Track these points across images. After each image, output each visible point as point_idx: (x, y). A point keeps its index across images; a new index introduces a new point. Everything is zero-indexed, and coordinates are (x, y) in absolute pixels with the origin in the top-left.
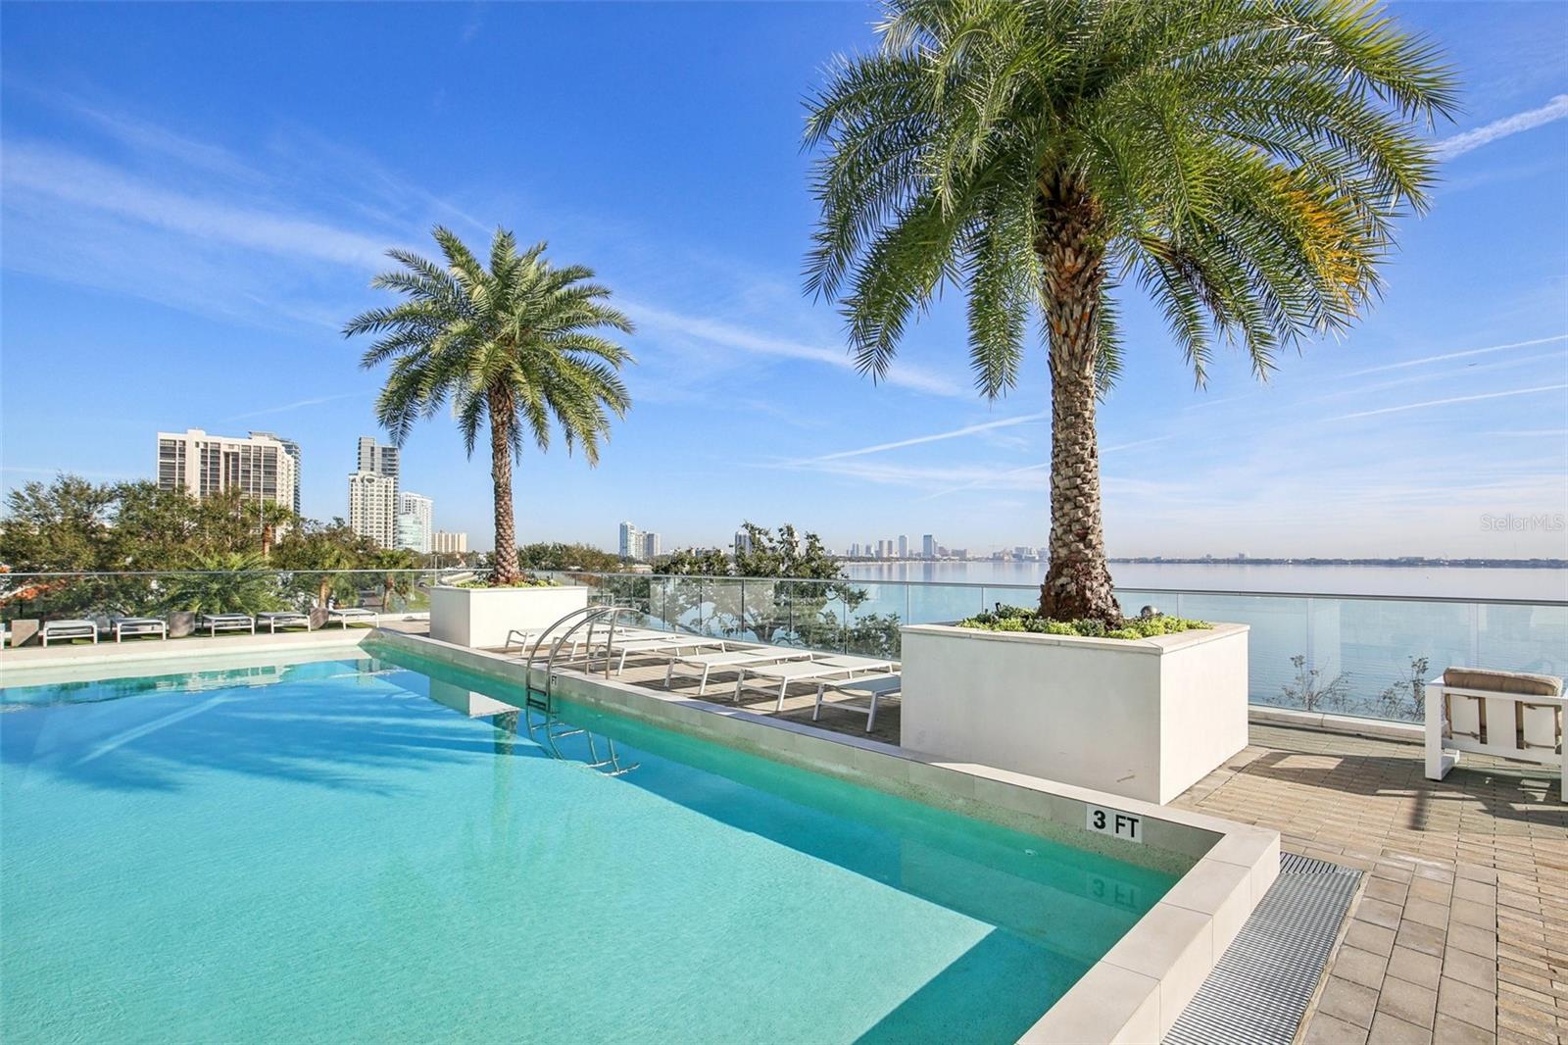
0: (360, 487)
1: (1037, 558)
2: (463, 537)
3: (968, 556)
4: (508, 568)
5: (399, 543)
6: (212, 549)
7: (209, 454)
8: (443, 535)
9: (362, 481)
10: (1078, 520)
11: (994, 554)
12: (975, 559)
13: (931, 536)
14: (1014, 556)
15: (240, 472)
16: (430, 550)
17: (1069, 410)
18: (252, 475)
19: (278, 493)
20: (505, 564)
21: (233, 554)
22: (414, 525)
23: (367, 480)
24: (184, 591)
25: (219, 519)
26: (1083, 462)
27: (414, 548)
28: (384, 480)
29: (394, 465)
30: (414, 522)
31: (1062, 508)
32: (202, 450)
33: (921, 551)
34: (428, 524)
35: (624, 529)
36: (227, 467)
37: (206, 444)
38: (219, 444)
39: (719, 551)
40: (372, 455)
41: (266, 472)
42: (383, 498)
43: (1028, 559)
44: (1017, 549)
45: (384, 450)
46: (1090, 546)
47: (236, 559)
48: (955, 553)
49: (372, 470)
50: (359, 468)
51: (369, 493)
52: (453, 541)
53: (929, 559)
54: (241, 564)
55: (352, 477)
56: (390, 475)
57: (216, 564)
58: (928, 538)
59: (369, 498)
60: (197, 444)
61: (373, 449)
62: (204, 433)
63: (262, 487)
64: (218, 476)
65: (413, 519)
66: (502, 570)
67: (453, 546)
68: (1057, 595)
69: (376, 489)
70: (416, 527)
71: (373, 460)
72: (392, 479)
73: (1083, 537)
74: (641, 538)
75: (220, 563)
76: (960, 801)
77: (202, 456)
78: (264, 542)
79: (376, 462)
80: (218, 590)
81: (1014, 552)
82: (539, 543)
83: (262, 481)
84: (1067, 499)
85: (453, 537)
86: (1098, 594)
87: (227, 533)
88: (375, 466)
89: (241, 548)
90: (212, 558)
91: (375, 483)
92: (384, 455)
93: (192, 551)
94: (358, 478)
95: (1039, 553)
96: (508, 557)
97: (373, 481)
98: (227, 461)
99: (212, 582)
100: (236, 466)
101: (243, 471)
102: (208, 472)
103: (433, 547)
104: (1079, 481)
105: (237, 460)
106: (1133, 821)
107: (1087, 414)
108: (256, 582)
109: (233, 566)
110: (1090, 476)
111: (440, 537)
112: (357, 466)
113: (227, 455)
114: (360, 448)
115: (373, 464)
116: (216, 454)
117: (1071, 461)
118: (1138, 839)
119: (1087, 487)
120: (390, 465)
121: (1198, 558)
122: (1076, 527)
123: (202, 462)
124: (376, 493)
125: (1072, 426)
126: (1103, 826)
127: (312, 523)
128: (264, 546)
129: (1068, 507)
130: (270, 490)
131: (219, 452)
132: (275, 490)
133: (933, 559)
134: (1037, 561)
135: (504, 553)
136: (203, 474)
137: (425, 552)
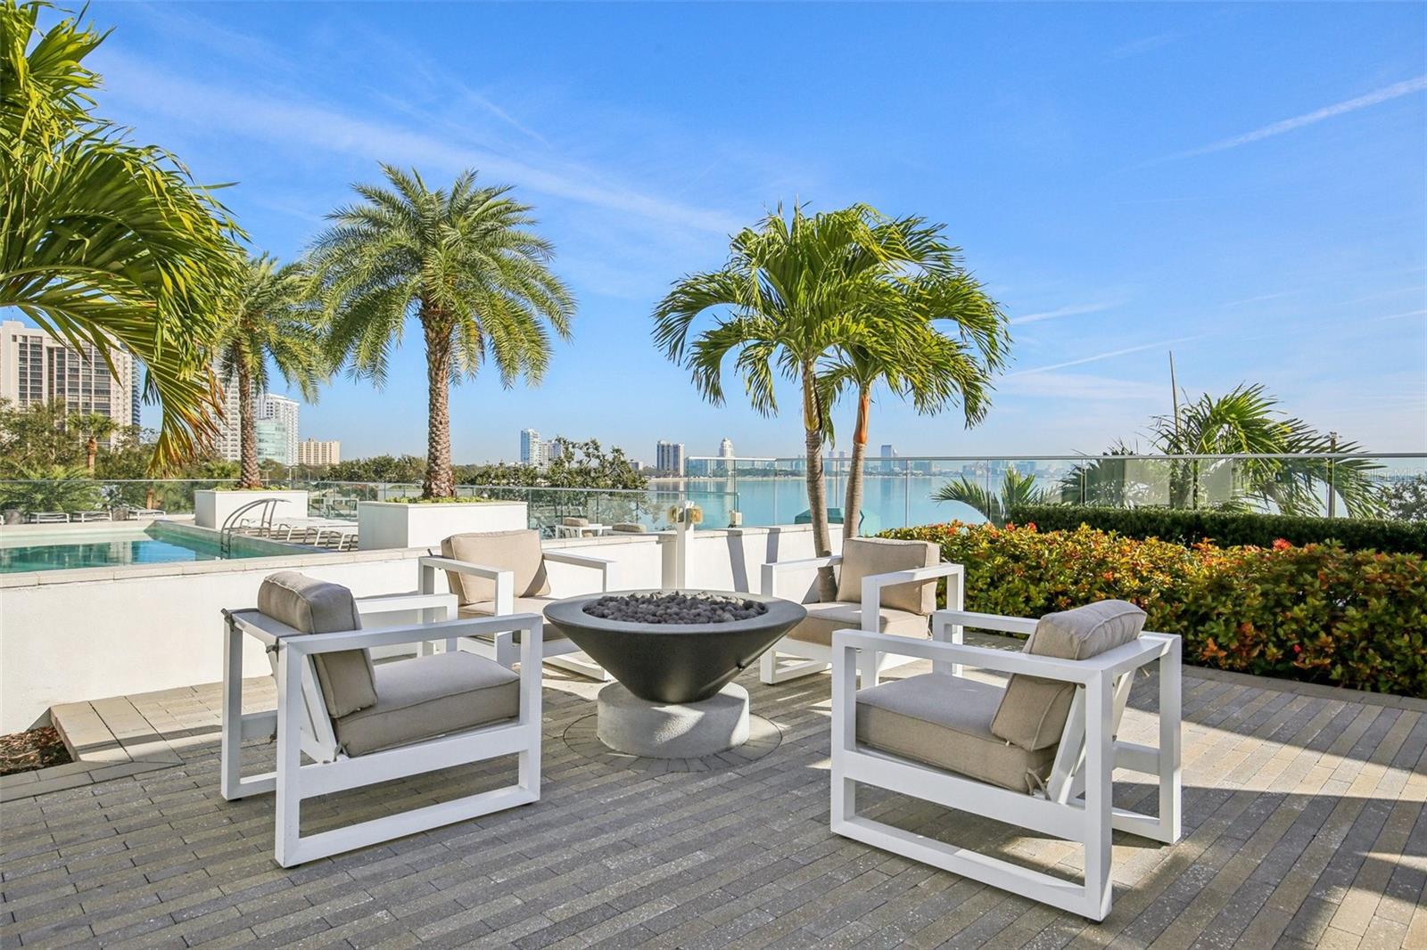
2: (336, 446)
4: (250, 477)
5: (259, 453)
6: (35, 462)
7: (29, 350)
8: (312, 444)
13: (890, 446)
15: (67, 370)
16: (296, 462)
18: (80, 374)
19: (113, 395)
20: (247, 474)
21: (57, 466)
22: (278, 432)
24: (10, 501)
25: (43, 431)
27: (277, 459)
30: (277, 429)
32: (21, 345)
34: (293, 431)
35: (525, 437)
36: (51, 365)
37: (25, 338)
38: (41, 338)
41: (97, 371)
47: (59, 471)
52: (324, 450)
54: (64, 476)
57: (38, 475)
60: (15, 338)
62: (22, 325)
63: (93, 388)
64: (41, 375)
65: (275, 425)
66: (245, 479)
67: (324, 457)
70: (278, 436)
74: (546, 448)
75: (43, 476)
77: (21, 352)
78: (89, 454)
80: (42, 500)
82: (385, 454)
83: (93, 381)
85: (324, 447)
87: (51, 446)
89: (63, 461)
90: (35, 471)
93: (17, 464)
96: (250, 470)
98: (51, 358)
99: (36, 492)
100: (61, 364)
101: (71, 369)
102: (29, 371)
103: (300, 457)
105: (63, 357)
108: (77, 493)
109: (55, 478)
111: (308, 446)
113: (51, 350)
116: (38, 350)
123: (21, 359)
127: (148, 431)
128: (88, 458)
130: (102, 392)
131: (41, 346)
132: (109, 392)
135: (247, 467)
136: (23, 373)
137: (290, 464)
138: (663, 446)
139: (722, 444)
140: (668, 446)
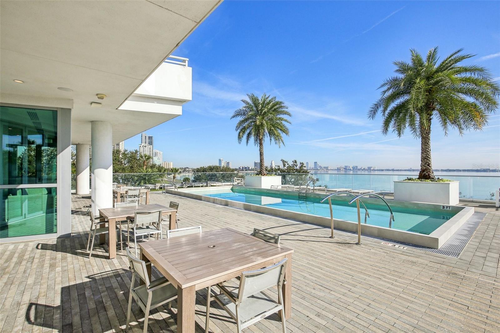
0: (142, 148)
1: (352, 169)
2: (172, 163)
3: (329, 169)
9: (143, 147)
10: (428, 162)
11: (338, 168)
12: (331, 170)
13: (317, 162)
14: (344, 169)
17: (426, 142)
20: (263, 171)
23: (144, 146)
26: (428, 152)
28: (149, 146)
29: (152, 142)
30: (158, 159)
31: (424, 160)
33: (314, 167)
34: (161, 159)
39: (249, 168)
40: (146, 139)
42: (149, 152)
43: (348, 169)
44: (345, 166)
45: (149, 137)
46: (430, 167)
48: (324, 168)
49: (146, 143)
50: (142, 143)
51: (145, 150)
52: (169, 164)
53: (316, 170)
55: (140, 146)
56: (151, 144)
58: (316, 163)
59: (145, 152)
61: (146, 137)
65: (157, 158)
67: (169, 166)
68: (424, 175)
69: (147, 149)
71: (146, 140)
72: (151, 146)
73: (429, 165)
74: (225, 163)
76: (416, 207)
79: (146, 141)
81: (344, 167)
84: (425, 158)
86: (432, 175)
88: (147, 142)
91: (146, 147)
92: (149, 139)
94: (142, 146)
95: (352, 167)
97: (146, 146)
104: (428, 155)
106: (450, 207)
107: (429, 143)
110: (430, 154)
111: (165, 163)
112: (141, 142)
114: (142, 137)
115: (146, 142)
117: (426, 152)
118: (450, 209)
119: (429, 156)
120: (151, 142)
121: (407, 169)
122: (427, 163)
124: (147, 150)
125: (427, 145)
126: (444, 208)
129: (425, 160)
133: (317, 169)
134: (352, 170)
135: (263, 168)
138: (256, 163)
139: (272, 162)
140: (257, 163)
